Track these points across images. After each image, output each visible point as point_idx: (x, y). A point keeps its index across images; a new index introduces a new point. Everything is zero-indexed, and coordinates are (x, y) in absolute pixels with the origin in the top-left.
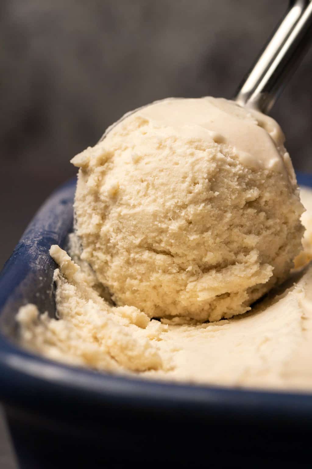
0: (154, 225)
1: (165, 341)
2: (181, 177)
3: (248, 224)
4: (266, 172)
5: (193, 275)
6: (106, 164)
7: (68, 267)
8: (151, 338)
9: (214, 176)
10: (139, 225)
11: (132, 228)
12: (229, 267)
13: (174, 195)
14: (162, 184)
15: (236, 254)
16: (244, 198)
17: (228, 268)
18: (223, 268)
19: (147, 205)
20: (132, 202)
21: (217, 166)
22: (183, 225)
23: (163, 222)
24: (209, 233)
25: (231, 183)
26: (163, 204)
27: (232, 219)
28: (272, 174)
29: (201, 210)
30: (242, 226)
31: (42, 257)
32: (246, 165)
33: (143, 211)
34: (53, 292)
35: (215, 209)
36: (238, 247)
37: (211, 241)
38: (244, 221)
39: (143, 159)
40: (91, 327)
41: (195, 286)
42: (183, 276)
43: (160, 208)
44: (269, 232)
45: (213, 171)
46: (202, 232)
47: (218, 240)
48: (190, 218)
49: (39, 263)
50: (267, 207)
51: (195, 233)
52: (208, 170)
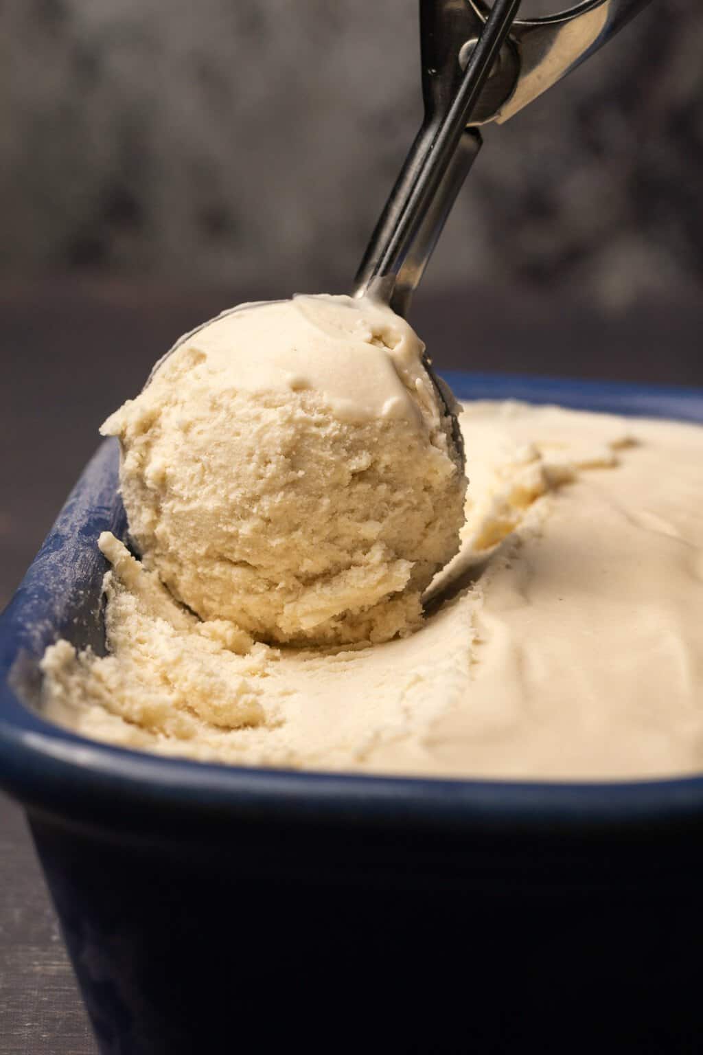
0: (218, 528)
1: (274, 676)
2: (245, 454)
3: (361, 506)
4: (379, 424)
5: (290, 592)
6: (150, 431)
7: (126, 566)
8: (253, 672)
9: (294, 448)
10: (200, 528)
11: (191, 531)
12: (343, 573)
13: (239, 482)
14: (221, 466)
15: (351, 552)
16: (347, 472)
17: (341, 576)
18: (334, 575)
19: (206, 499)
20: (186, 494)
21: (295, 431)
22: (257, 526)
23: (230, 523)
24: (299, 533)
25: (321, 453)
26: (225, 496)
27: (332, 506)
28: (388, 424)
29: (280, 502)
30: (352, 511)
31: (85, 555)
32: (344, 419)
33: (200, 508)
34: (101, 611)
35: (301, 497)
36: (353, 541)
37: (305, 544)
38: (354, 503)
39: (195, 426)
40: (158, 662)
41: (294, 608)
42: (275, 596)
43: (222, 503)
44: (398, 511)
45: (290, 441)
46: (290, 532)
47: (316, 540)
48: (267, 515)
49: (80, 566)
50: (391, 475)
51: (278, 535)
52: (282, 441)
